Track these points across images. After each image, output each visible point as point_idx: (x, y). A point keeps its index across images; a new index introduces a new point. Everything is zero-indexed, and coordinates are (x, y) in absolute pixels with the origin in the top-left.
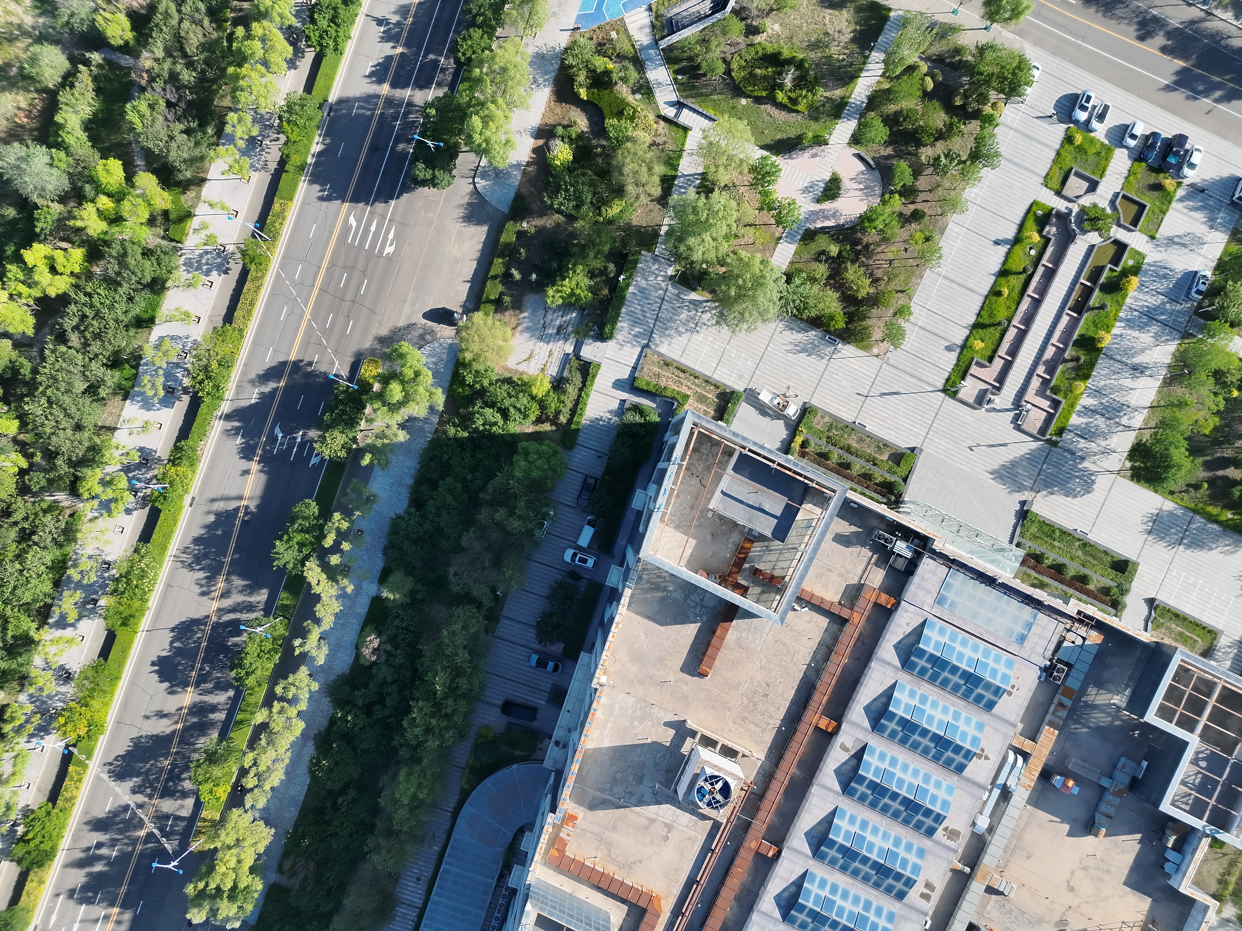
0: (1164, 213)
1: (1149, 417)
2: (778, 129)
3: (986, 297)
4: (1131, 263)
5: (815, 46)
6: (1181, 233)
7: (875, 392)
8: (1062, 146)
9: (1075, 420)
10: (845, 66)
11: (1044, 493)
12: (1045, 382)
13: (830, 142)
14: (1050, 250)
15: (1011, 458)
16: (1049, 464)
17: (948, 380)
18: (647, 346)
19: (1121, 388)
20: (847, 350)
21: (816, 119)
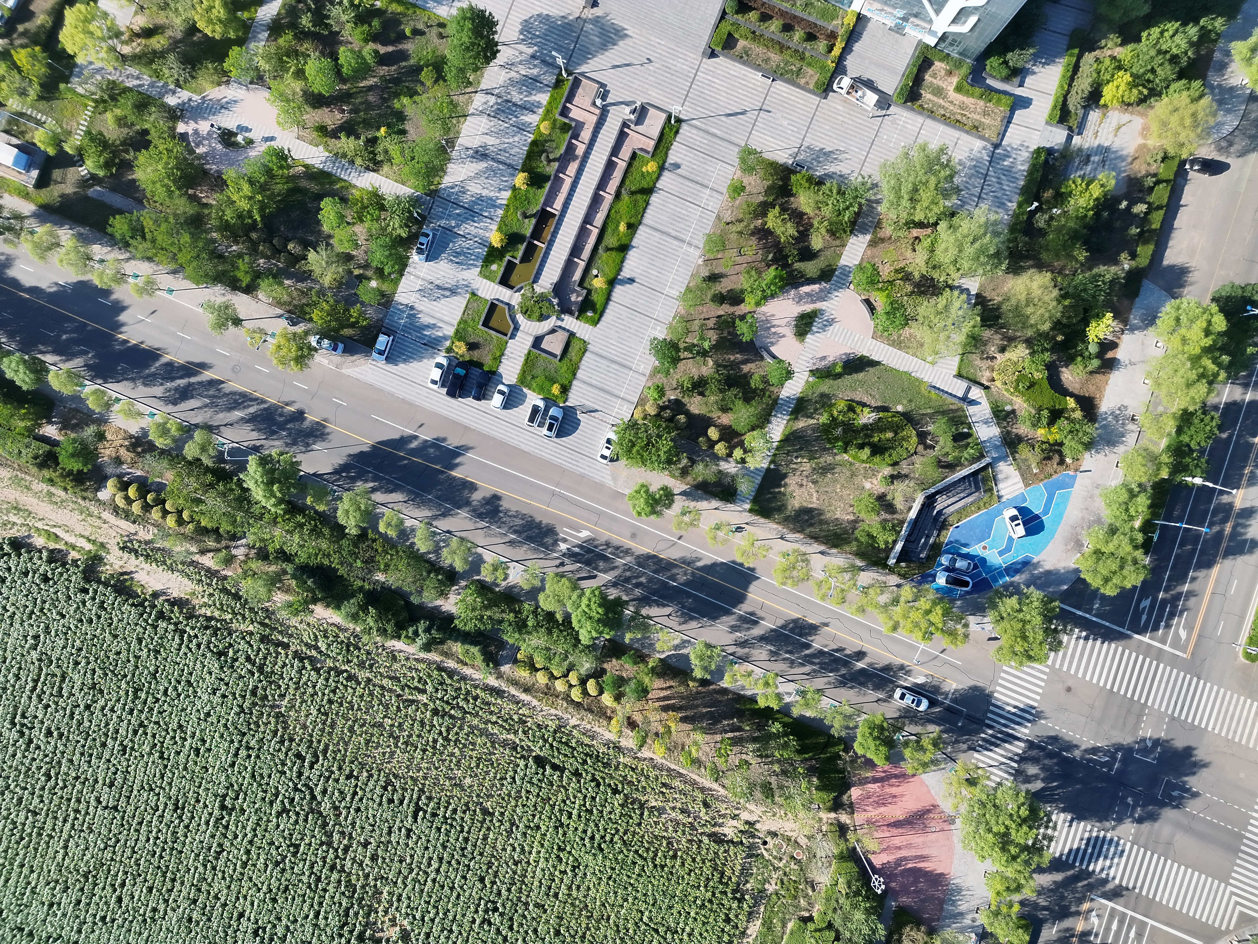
0: (463, 321)
1: (467, 105)
2: (862, 383)
3: (640, 223)
4: (494, 267)
5: (827, 469)
6: (444, 301)
7: (752, 115)
8: (570, 383)
9: (544, 98)
10: (796, 451)
11: (571, 18)
12: (576, 136)
13: (807, 373)
14: (577, 276)
15: (606, 53)
16: (568, 49)
17: (677, 132)
18: (997, 146)
19: (498, 134)
20: (783, 157)
21: (823, 395)
